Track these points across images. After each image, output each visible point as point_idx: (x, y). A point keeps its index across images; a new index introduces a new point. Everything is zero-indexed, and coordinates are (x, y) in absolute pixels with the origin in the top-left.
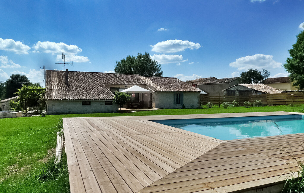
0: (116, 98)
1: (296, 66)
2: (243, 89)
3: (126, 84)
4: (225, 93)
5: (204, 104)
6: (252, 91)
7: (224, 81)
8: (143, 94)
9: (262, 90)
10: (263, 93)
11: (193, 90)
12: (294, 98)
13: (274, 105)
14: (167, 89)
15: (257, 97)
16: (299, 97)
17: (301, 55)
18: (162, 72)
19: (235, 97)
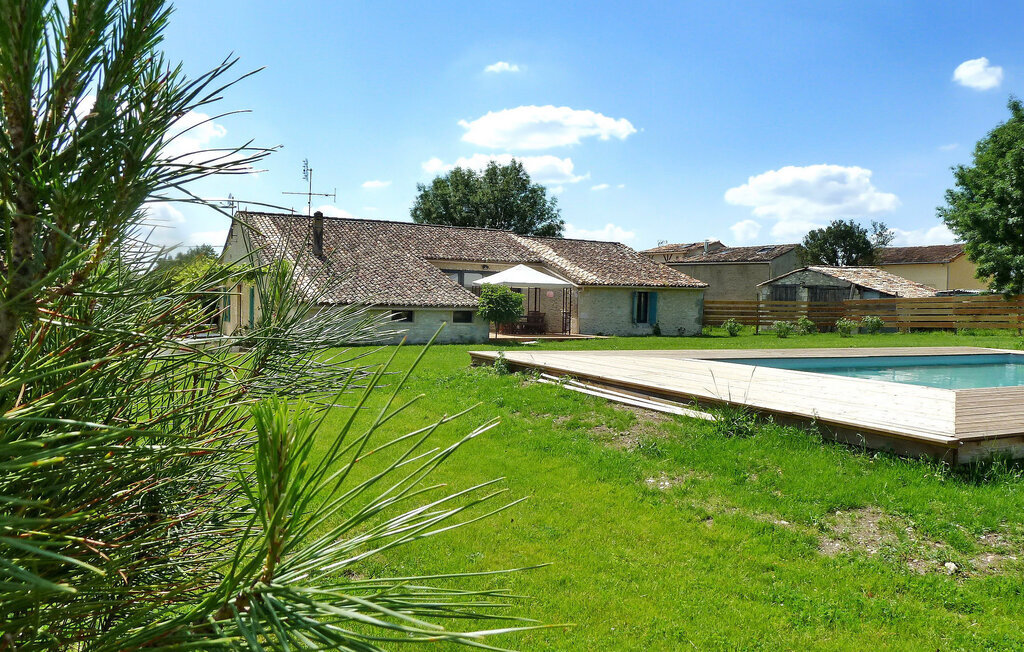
0: (488, 303)
1: (986, 220)
2: (821, 282)
3: (485, 261)
4: (766, 291)
5: (718, 324)
6: (849, 288)
7: (752, 255)
8: (537, 291)
9: (879, 288)
10: (882, 294)
11: (684, 282)
12: (977, 311)
13: (913, 330)
14: (611, 277)
15: (866, 308)
16: (990, 311)
17: (1003, 191)
18: (562, 222)
19: (794, 306)
